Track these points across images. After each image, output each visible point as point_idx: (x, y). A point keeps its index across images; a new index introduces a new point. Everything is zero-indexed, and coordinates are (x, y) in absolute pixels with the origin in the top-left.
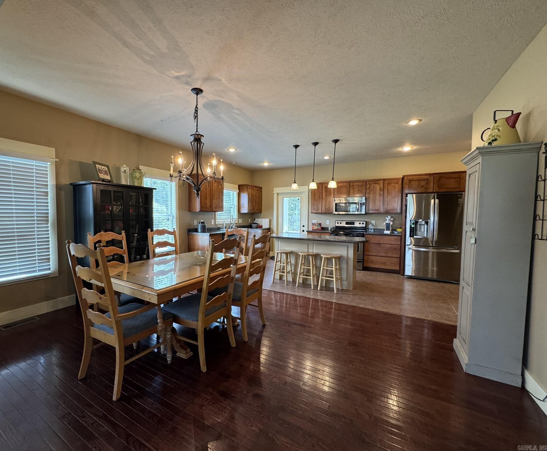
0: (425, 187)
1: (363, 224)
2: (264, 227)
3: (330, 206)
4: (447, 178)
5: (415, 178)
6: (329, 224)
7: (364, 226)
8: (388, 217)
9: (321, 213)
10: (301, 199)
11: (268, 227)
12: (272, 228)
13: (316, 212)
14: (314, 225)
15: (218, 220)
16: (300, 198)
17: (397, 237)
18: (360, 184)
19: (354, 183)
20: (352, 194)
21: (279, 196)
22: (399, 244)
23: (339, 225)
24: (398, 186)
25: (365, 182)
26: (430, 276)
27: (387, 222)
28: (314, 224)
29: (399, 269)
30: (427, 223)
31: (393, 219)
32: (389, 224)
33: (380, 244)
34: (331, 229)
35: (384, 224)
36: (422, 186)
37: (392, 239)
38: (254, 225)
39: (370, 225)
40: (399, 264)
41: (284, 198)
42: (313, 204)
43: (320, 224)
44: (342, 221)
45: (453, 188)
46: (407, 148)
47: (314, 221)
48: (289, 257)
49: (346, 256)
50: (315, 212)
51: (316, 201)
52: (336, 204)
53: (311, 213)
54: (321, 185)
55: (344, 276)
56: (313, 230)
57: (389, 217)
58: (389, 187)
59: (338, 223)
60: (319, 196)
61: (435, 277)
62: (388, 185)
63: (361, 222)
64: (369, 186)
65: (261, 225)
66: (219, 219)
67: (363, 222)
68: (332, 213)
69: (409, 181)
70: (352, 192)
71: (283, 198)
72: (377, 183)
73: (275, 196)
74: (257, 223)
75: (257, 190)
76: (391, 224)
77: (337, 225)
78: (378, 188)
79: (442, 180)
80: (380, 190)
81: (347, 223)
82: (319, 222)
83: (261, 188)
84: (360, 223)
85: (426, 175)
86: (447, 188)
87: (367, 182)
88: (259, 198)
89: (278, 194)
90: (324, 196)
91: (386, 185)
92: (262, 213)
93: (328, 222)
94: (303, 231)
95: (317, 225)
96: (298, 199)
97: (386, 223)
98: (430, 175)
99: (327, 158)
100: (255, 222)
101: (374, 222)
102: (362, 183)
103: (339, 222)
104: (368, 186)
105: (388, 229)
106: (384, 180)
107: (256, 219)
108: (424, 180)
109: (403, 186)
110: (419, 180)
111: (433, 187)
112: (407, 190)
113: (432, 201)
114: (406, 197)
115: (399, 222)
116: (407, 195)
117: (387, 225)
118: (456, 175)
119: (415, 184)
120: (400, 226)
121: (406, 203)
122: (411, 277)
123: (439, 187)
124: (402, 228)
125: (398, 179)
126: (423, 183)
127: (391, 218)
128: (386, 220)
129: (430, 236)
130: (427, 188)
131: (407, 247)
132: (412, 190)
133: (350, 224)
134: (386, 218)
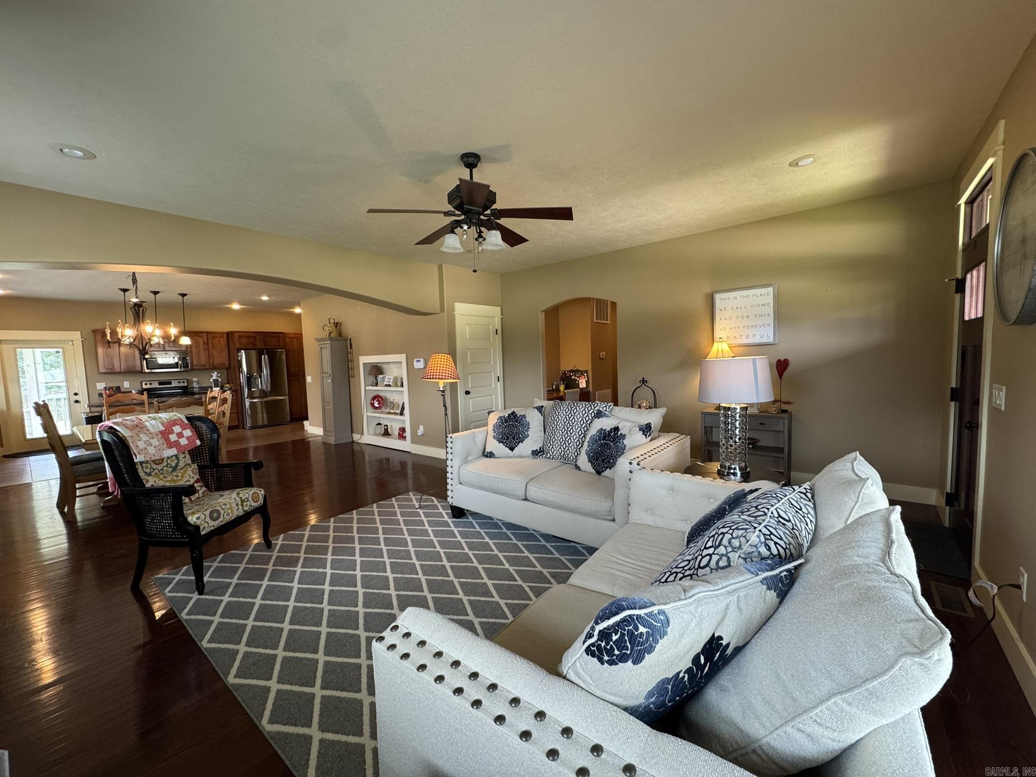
0: (253, 343)
1: (184, 382)
3: (135, 363)
4: (270, 337)
5: (244, 334)
6: (129, 387)
7: (186, 384)
8: (214, 373)
9: (119, 373)
10: (64, 351)
16: (60, 350)
20: (168, 347)
23: (149, 387)
24: (223, 341)
26: (260, 423)
27: (214, 378)
29: (238, 424)
30: (260, 377)
31: (220, 375)
32: (217, 380)
35: (211, 380)
36: (251, 343)
39: (195, 383)
40: (237, 419)
41: (17, 350)
43: (118, 388)
44: (151, 381)
45: (274, 346)
46: (236, 306)
47: (101, 386)
57: (216, 373)
58: (214, 341)
59: (146, 384)
61: (266, 423)
62: (212, 339)
63: (181, 381)
67: (183, 380)
69: (237, 336)
71: (15, 349)
76: (220, 380)
77: (145, 387)
78: (202, 341)
79: (266, 338)
80: (204, 343)
81: (160, 384)
84: (179, 382)
85: (253, 332)
86: (271, 346)
93: (126, 385)
94: (77, 402)
97: (214, 380)
98: (256, 333)
101: (196, 379)
103: (148, 383)
105: (216, 386)
106: (208, 333)
108: (252, 337)
109: (230, 341)
110: (248, 337)
111: (259, 345)
112: (238, 346)
113: (263, 356)
114: (238, 352)
115: (225, 376)
116: (239, 350)
117: (216, 381)
118: (276, 335)
119: (244, 340)
120: (227, 382)
121: (240, 359)
122: (252, 428)
123: (265, 344)
124: (232, 383)
125: (222, 333)
126: (251, 340)
127: (218, 374)
128: (212, 376)
129: (264, 387)
130: (255, 345)
131: (246, 400)
132: (242, 346)
133: (165, 384)
134: (212, 374)
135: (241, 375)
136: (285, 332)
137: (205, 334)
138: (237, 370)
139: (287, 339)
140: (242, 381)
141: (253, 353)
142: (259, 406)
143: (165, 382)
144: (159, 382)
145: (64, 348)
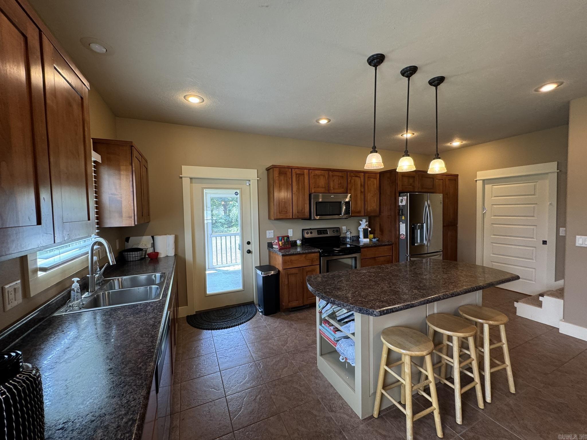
1: (337, 232)
3: (304, 208)
5: (406, 173)
6: (292, 235)
8: (362, 221)
10: (241, 192)
13: (284, 217)
15: (40, 274)
16: (239, 191)
17: (389, 247)
18: (340, 174)
19: (333, 173)
20: (332, 189)
21: (194, 185)
23: (310, 236)
25: (346, 173)
31: (368, 223)
32: (367, 229)
33: (375, 257)
35: (361, 230)
36: (411, 184)
38: (131, 257)
39: (348, 233)
44: (311, 229)
45: (429, 189)
47: (270, 234)
50: (282, 215)
53: (266, 220)
54: (290, 170)
57: (364, 221)
58: (369, 182)
59: (308, 233)
60: (288, 189)
63: (335, 230)
64: (350, 180)
65: (151, 251)
67: (337, 229)
69: (402, 176)
70: (332, 186)
71: (203, 189)
72: (358, 175)
73: (186, 182)
74: (141, 250)
76: (369, 229)
77: (306, 236)
80: (361, 185)
83: (147, 162)
84: (334, 232)
87: (348, 173)
89: (193, 179)
90: (295, 190)
91: (367, 180)
93: (290, 233)
94: (249, 252)
99: (324, 122)
101: (345, 227)
102: (343, 174)
103: (309, 231)
105: (366, 236)
106: (364, 172)
107: (132, 239)
108: (412, 177)
109: (386, 183)
110: (408, 177)
111: (418, 187)
112: (400, 187)
114: (399, 196)
116: (400, 194)
117: (365, 231)
119: (406, 181)
123: (422, 187)
125: (376, 173)
126: (411, 181)
130: (413, 186)
132: (404, 188)
133: (322, 233)
134: (360, 222)
135: (403, 225)
137: (363, 174)
140: (403, 233)
143: (323, 231)
144: (317, 231)
145: (242, 188)
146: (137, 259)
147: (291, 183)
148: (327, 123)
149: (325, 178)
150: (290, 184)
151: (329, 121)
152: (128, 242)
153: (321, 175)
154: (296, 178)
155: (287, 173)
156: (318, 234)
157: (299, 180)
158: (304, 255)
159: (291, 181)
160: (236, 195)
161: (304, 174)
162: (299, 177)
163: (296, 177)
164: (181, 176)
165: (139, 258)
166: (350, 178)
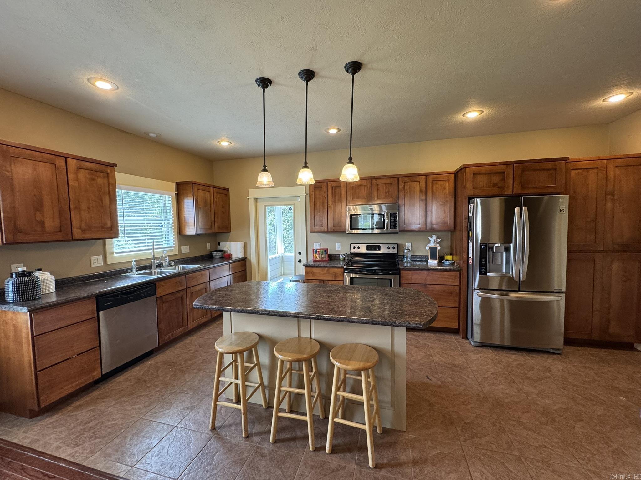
0: (499, 185)
1: (394, 248)
2: (234, 257)
3: (341, 221)
4: (534, 170)
5: (483, 169)
6: (340, 249)
7: (395, 251)
8: (432, 237)
9: (327, 232)
10: (294, 208)
11: (240, 256)
12: (248, 257)
13: (320, 230)
14: (316, 253)
15: (115, 255)
16: (292, 207)
17: (454, 273)
18: (388, 181)
19: (378, 180)
20: (376, 199)
21: (259, 204)
22: (458, 284)
23: (357, 251)
24: (449, 186)
25: (397, 178)
27: (432, 244)
28: (315, 251)
29: (457, 327)
30: (507, 250)
31: (440, 240)
32: (435, 248)
33: (427, 284)
34: (345, 258)
35: (428, 248)
36: (495, 185)
37: (446, 276)
38: (217, 255)
39: (406, 251)
40: (457, 319)
41: (267, 207)
42: (313, 218)
43: (325, 251)
44: (360, 244)
45: (544, 188)
46: (472, 114)
47: (317, 246)
48: (254, 354)
49: (390, 348)
50: (317, 229)
51: (318, 211)
52: (351, 216)
53: (311, 232)
54: (325, 184)
55: (387, 398)
56: (315, 261)
57: (434, 237)
58: (434, 187)
59: (354, 248)
60: (323, 203)
62: (433, 184)
63: (391, 246)
65: (229, 253)
66: (116, 253)
67: (393, 245)
68: (344, 232)
69: (473, 174)
70: (376, 195)
71: (265, 206)
72: (416, 179)
73: (252, 202)
74: (222, 251)
75: (217, 193)
76: (439, 248)
77: (353, 251)
78: (418, 189)
79: (527, 172)
80: (421, 191)
81: (368, 248)
82: (325, 247)
83: (228, 190)
84: (389, 248)
85: (501, 164)
86: (536, 188)
87: (400, 179)
88: (223, 207)
89: (256, 200)
90: (330, 203)
91: (430, 184)
92: (232, 232)
93: (338, 246)
94: (300, 261)
95: (320, 253)
96: (290, 209)
97: (431, 248)
98: (507, 164)
99: (333, 131)
100: (221, 248)
101: (410, 244)
102: (392, 180)
103: (356, 246)
104: (401, 186)
105: (433, 257)
106: (427, 175)
107: (221, 243)
108: (498, 173)
109: (459, 185)
110: (489, 174)
111: (512, 187)
112: (469, 191)
113: (517, 209)
114: (469, 203)
115: (447, 243)
116: (470, 200)
117: (433, 250)
118: (550, 165)
119: (482, 181)
120: (449, 251)
121: (470, 215)
122: (482, 345)
123: (524, 185)
124: (456, 255)
125: (448, 173)
126: (496, 179)
127: (438, 238)
128: (430, 241)
129: (514, 272)
130: (502, 188)
131: (475, 292)
132: (477, 192)
133: (373, 249)
134: (430, 238)
135: (471, 244)
136: (572, 157)
137: (424, 177)
138: (465, 234)
139: (573, 173)
140: (470, 255)
141: (496, 204)
142: (497, 305)
143: (374, 247)
144: (367, 246)
145: (294, 204)
146: (218, 257)
147: (326, 196)
148: (337, 132)
149: (367, 188)
150: (325, 198)
151: (339, 130)
152: (219, 245)
153: (362, 185)
154: (332, 191)
155: (322, 187)
156: (367, 250)
157: (335, 193)
158: (326, 269)
159: (326, 194)
160: (290, 210)
161: (341, 186)
162: (335, 189)
163: (332, 189)
164: (248, 198)
165: (220, 257)
166: (403, 184)
